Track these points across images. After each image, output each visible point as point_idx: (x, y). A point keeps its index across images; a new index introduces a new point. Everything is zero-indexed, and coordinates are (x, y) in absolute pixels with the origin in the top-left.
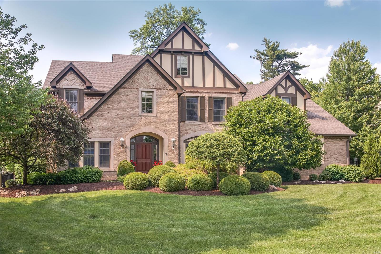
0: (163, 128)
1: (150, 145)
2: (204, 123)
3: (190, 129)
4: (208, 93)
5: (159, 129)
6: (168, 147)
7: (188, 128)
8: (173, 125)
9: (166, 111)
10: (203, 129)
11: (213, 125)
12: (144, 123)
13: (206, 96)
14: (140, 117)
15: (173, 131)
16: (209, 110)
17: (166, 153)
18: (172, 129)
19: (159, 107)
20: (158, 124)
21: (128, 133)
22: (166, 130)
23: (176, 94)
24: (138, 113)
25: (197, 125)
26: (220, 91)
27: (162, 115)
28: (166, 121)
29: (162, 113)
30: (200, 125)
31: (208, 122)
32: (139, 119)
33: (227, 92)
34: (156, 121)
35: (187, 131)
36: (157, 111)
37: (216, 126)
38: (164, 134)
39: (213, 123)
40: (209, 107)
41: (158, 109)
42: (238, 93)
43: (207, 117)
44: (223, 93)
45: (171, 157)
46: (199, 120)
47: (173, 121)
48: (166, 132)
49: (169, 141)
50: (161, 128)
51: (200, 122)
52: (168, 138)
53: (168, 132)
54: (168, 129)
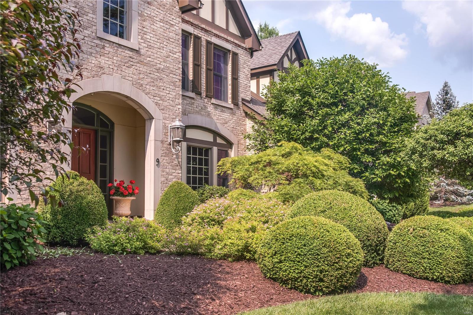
0: (152, 88)
1: (90, 134)
2: (199, 97)
4: (206, 31)
5: (144, 91)
6: (161, 142)
8: (171, 87)
9: (158, 44)
10: (198, 110)
11: (212, 106)
12: (110, 63)
13: (204, 37)
14: (97, 42)
15: (171, 102)
16: (208, 70)
18: (170, 96)
19: (145, 29)
20: (141, 76)
22: (160, 96)
23: (177, 7)
24: (94, 28)
26: (222, 35)
27: (150, 53)
28: (158, 70)
29: (150, 47)
31: (205, 97)
32: (98, 49)
33: (232, 40)
34: (138, 65)
36: (140, 37)
37: (216, 108)
38: (154, 105)
39: (213, 101)
40: (207, 64)
41: (142, 32)
42: (246, 49)
44: (227, 41)
45: (168, 171)
46: (191, 88)
47: (171, 75)
48: (159, 102)
49: (165, 127)
50: (148, 87)
51: (193, 92)
52: (162, 118)
53: (161, 102)
54: (161, 94)
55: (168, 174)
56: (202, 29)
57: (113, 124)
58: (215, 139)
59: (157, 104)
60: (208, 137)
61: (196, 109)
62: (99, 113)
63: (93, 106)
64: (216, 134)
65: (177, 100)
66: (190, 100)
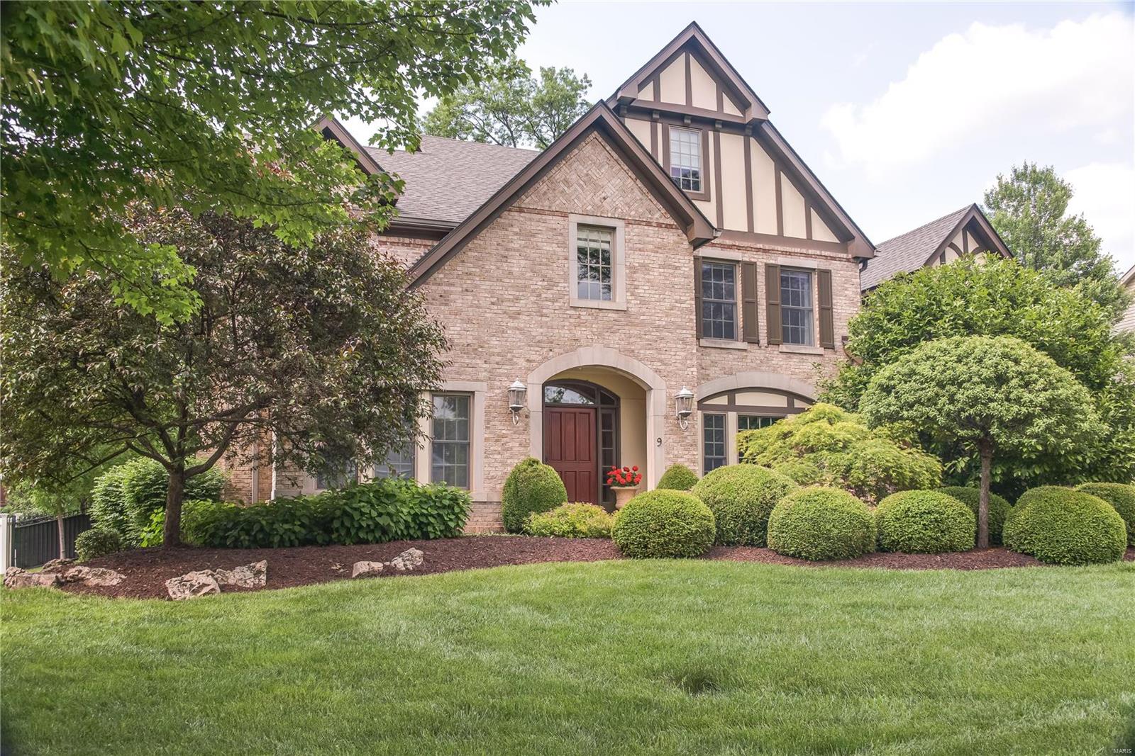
0: (648, 352)
1: (589, 414)
2: (756, 346)
3: (714, 363)
4: (765, 251)
5: (637, 358)
6: (666, 417)
7: (709, 362)
8: (679, 346)
9: (657, 296)
10: (754, 365)
11: (781, 355)
12: (587, 333)
13: (761, 260)
14: (572, 312)
15: (679, 366)
16: (769, 305)
17: (660, 441)
18: (678, 357)
19: (636, 283)
20: (632, 340)
21: (534, 364)
22: (660, 360)
23: (686, 243)
24: (566, 297)
25: (737, 352)
26: (797, 250)
27: (644, 310)
28: (658, 328)
29: (643, 302)
30: (745, 354)
31: (766, 345)
32: (572, 320)
33: (818, 253)
34: (627, 328)
35: (708, 372)
36: (629, 294)
37: (790, 357)
38: (652, 372)
39: (783, 348)
40: (768, 298)
41: (632, 289)
42: (848, 260)
43: (765, 328)
44: (807, 255)
45: (676, 453)
46: (740, 337)
47: (678, 331)
48: (660, 368)
49: (669, 398)
50: (642, 351)
51: (744, 341)
52: (664, 387)
53: (663, 367)
54: (663, 357)
55: (676, 456)
56: (758, 250)
57: (618, 399)
58: (791, 403)
59: (656, 371)
60: (781, 402)
61: (751, 364)
62: (600, 388)
63: (590, 380)
64: (791, 395)
65: (688, 362)
66: (739, 353)
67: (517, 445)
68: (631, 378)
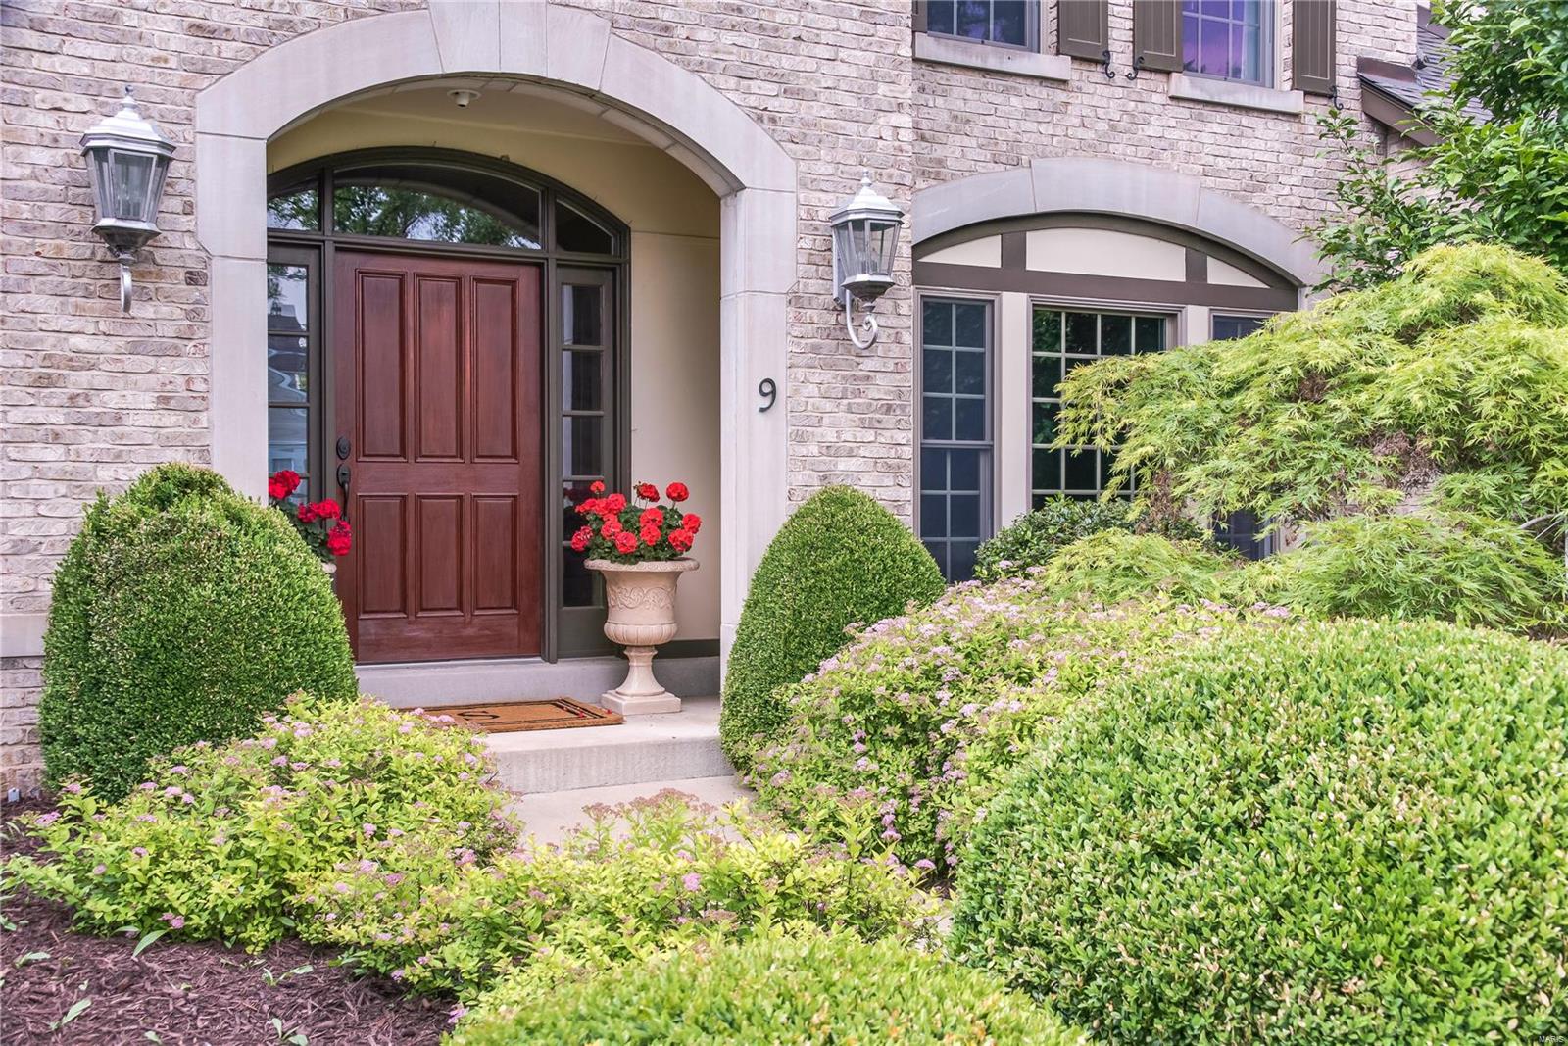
0: (728, 38)
1: (513, 283)
2: (1096, 74)
3: (960, 122)
5: (681, 57)
6: (795, 300)
7: (945, 115)
8: (847, 25)
10: (1090, 135)
11: (1173, 108)
15: (849, 102)
17: (769, 389)
18: (842, 69)
21: (229, 49)
22: (777, 77)
25: (1037, 89)
30: (1061, 96)
31: (1129, 70)
35: (939, 152)
38: (742, 121)
39: (1181, 84)
43: (1129, 24)
45: (831, 437)
46: (1048, 37)
48: (773, 104)
49: (807, 223)
50: (702, 34)
51: (1058, 53)
52: (790, 183)
53: (786, 104)
54: (786, 62)
55: (829, 450)
57: (623, 231)
58: (1196, 271)
59: (762, 116)
60: (1166, 264)
61: (1081, 133)
62: (554, 189)
64: (1200, 244)
65: (883, 89)
66: (1042, 92)
67: (147, 400)
68: (661, 141)
